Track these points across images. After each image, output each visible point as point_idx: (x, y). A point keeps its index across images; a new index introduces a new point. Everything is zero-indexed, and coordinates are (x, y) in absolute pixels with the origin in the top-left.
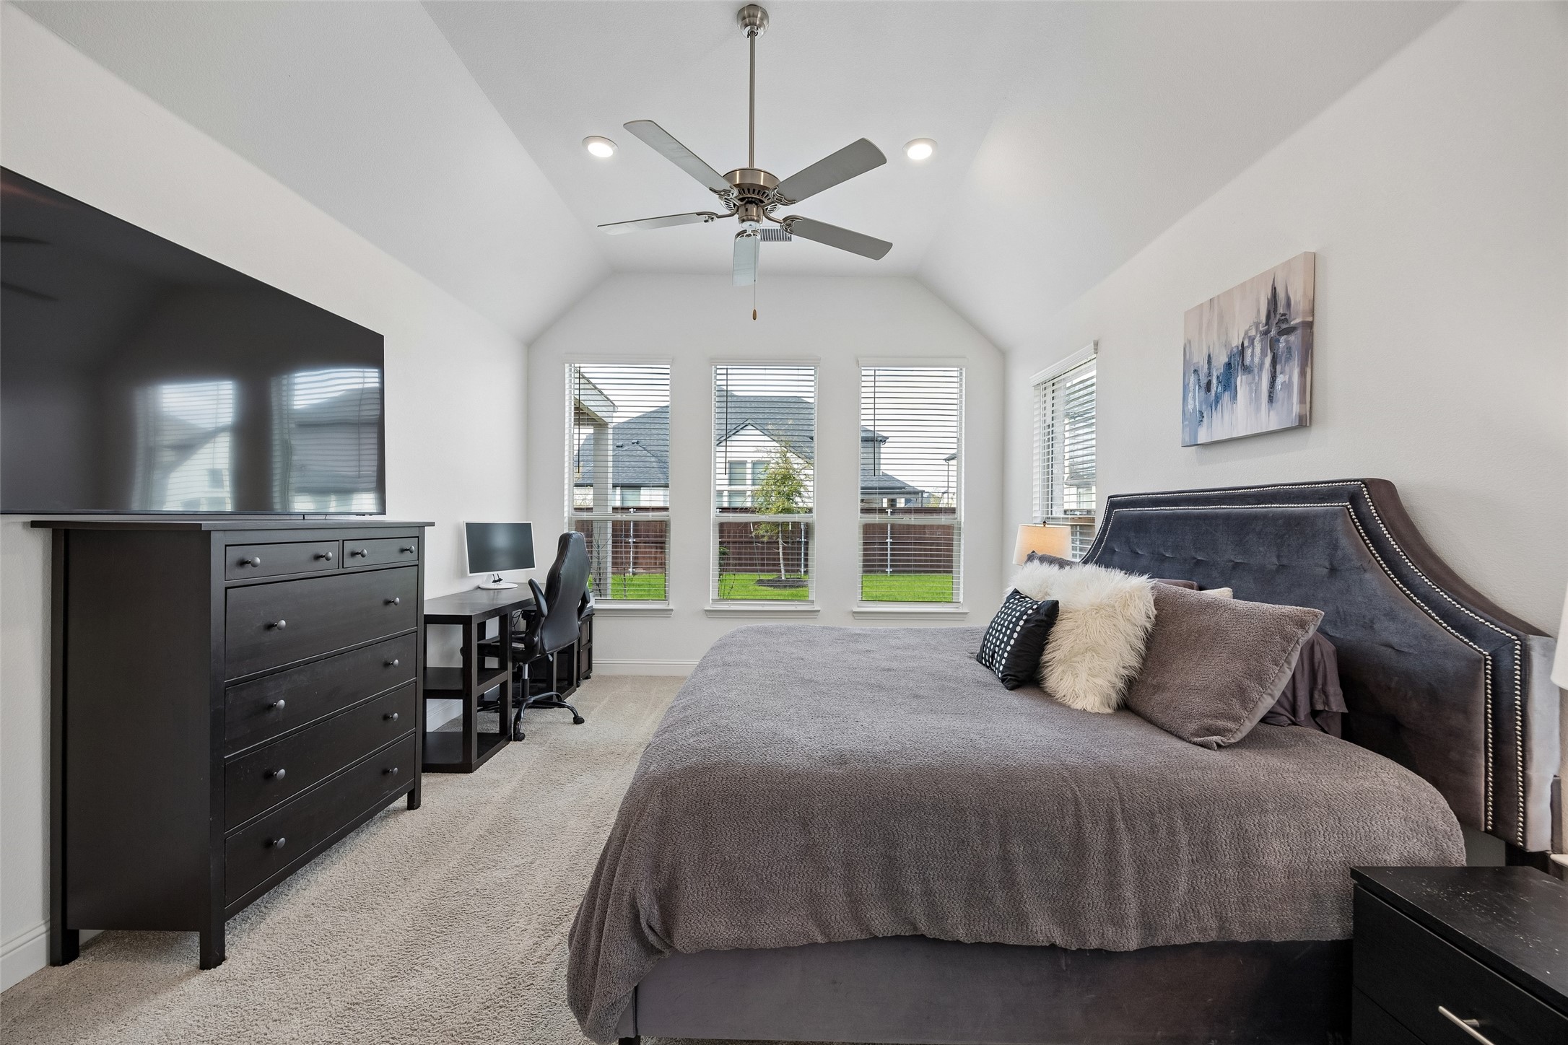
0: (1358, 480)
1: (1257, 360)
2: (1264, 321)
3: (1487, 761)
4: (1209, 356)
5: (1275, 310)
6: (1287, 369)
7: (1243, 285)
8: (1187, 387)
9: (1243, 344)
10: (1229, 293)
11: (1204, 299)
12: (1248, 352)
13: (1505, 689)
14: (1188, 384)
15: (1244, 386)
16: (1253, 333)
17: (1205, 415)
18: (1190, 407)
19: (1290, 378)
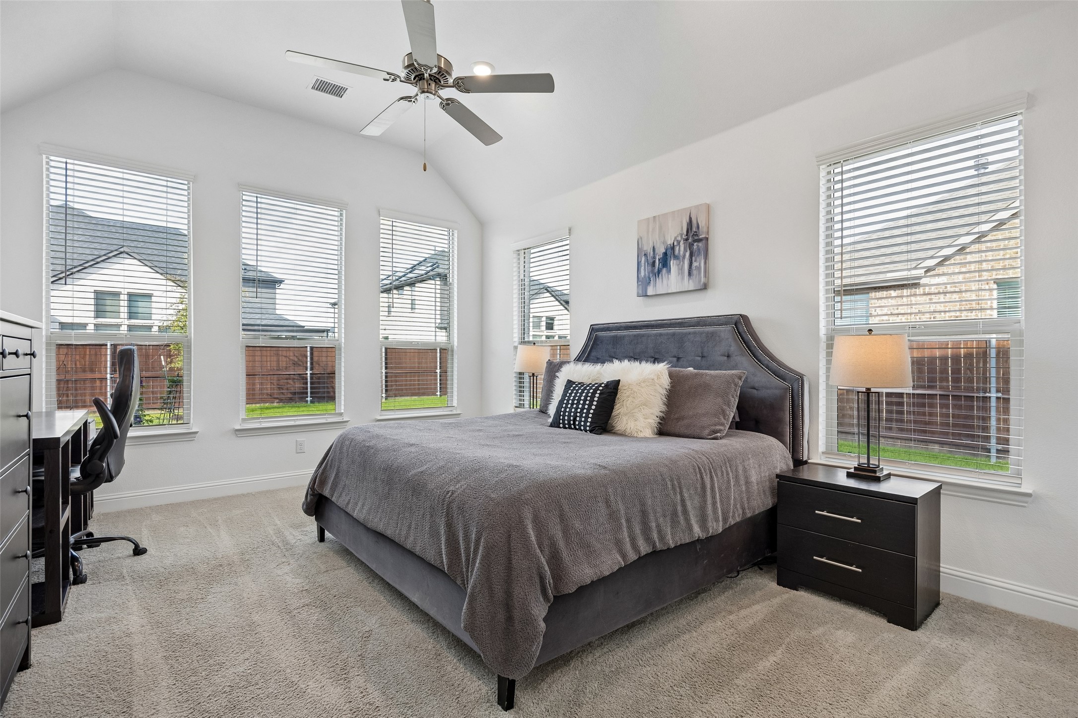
0: (739, 315)
1: (682, 253)
2: (685, 233)
3: (790, 429)
4: (654, 247)
5: (691, 229)
6: (698, 259)
7: (673, 212)
8: (640, 263)
9: (673, 243)
10: (665, 215)
11: (650, 215)
12: (677, 249)
13: (796, 398)
14: (641, 262)
15: (675, 266)
16: (679, 238)
17: (652, 279)
18: (642, 274)
19: (700, 264)
